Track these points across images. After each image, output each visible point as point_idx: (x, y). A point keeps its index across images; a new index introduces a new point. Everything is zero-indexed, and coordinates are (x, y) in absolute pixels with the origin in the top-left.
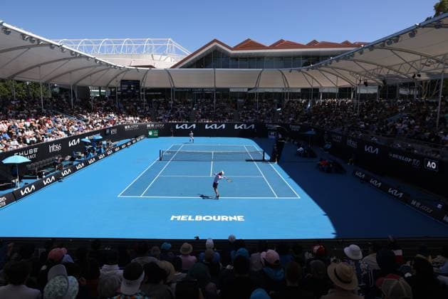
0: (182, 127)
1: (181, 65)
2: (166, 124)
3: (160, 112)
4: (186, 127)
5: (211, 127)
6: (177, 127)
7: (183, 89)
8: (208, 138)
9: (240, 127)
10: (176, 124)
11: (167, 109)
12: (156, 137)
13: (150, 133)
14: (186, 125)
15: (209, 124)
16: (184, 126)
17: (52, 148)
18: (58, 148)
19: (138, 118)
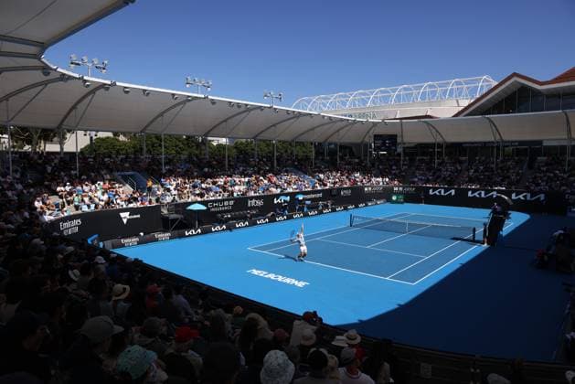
0: (437, 192)
1: (466, 113)
2: (418, 188)
3: (417, 173)
4: (442, 193)
5: (476, 194)
6: (431, 192)
7: (473, 143)
8: (471, 209)
9: (521, 197)
10: (430, 188)
11: (429, 169)
12: (402, 203)
13: (394, 198)
14: (443, 191)
15: (474, 191)
16: (440, 192)
17: (251, 203)
18: (260, 203)
19: (387, 180)
